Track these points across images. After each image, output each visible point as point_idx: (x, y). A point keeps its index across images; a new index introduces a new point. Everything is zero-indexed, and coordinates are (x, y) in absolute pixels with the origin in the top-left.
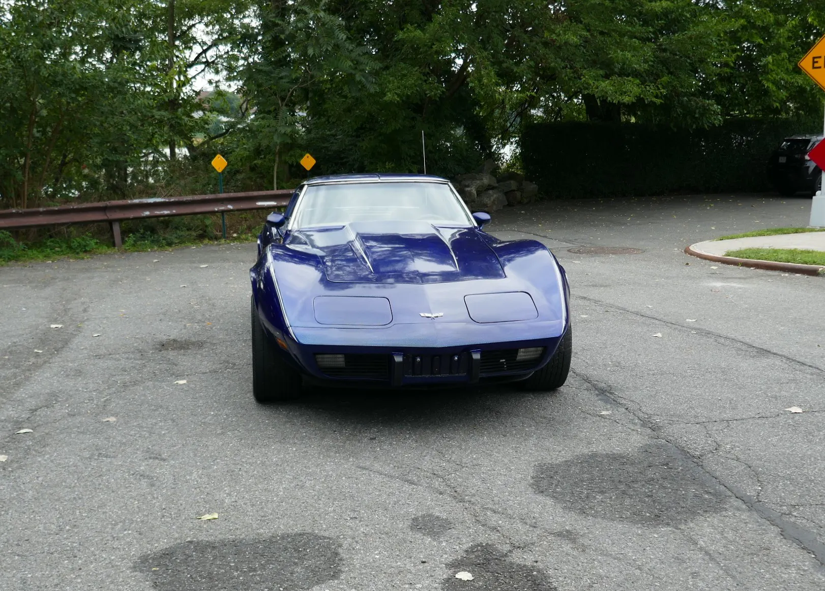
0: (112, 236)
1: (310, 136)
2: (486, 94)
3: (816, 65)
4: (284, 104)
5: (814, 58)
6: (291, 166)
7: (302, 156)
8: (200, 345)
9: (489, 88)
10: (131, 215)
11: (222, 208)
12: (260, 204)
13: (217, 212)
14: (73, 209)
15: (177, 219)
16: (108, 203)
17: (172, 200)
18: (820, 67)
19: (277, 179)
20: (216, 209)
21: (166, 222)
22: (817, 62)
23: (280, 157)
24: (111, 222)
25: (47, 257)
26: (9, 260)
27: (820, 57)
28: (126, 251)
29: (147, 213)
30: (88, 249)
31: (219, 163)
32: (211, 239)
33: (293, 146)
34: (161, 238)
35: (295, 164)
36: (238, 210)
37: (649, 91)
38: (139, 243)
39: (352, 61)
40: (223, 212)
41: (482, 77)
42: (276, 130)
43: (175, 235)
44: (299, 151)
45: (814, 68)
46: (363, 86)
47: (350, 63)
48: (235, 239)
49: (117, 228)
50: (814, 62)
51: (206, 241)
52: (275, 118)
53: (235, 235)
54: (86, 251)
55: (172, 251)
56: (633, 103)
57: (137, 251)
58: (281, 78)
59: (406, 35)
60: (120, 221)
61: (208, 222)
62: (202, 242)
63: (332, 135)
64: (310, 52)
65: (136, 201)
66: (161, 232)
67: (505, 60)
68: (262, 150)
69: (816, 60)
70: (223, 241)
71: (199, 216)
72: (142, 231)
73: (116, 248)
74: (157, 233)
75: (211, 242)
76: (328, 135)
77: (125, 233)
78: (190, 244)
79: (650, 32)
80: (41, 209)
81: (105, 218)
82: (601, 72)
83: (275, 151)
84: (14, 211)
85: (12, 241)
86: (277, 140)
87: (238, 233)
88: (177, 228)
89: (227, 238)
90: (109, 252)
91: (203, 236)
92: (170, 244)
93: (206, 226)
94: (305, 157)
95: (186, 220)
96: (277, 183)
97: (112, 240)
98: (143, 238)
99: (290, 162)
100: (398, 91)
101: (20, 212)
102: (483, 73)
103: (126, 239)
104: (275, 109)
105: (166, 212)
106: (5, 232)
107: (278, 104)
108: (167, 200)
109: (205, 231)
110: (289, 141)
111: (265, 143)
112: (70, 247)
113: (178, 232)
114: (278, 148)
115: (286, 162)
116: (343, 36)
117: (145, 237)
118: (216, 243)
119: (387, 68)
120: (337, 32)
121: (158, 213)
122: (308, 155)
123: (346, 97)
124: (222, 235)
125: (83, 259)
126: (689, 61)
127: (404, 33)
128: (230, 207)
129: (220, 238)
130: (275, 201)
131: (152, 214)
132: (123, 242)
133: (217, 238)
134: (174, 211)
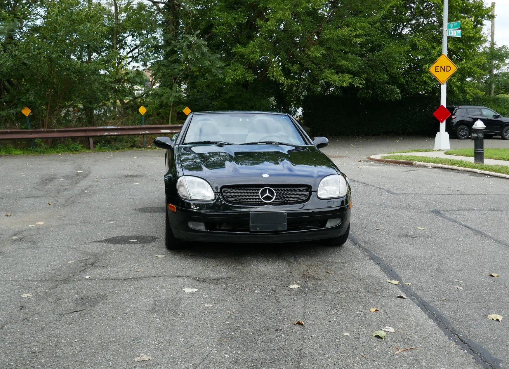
0: (89, 144)
1: (188, 98)
2: (276, 80)
3: (437, 70)
4: (175, 82)
5: (436, 67)
6: (178, 113)
7: (184, 108)
8: (142, 176)
9: (277, 77)
10: (99, 134)
11: (144, 133)
12: (162, 131)
13: (141, 134)
14: (71, 130)
15: (121, 137)
16: (88, 128)
17: (119, 128)
18: (439, 72)
19: (171, 119)
20: (140, 133)
21: (116, 139)
22: (437, 69)
23: (173, 108)
24: (88, 137)
25: (58, 152)
26: (41, 153)
27: (439, 67)
28: (96, 151)
29: (106, 134)
30: (77, 149)
31: (142, 110)
32: (137, 147)
33: (180, 103)
34: (113, 146)
35: (180, 112)
36: (151, 134)
37: (357, 81)
38: (102, 148)
39: (210, 62)
40: (144, 134)
41: (274, 71)
42: (171, 95)
43: (120, 145)
44: (182, 106)
45: (436, 72)
46: (216, 74)
47: (209, 63)
48: (149, 148)
49: (91, 141)
50: (436, 69)
51: (135, 148)
52: (171, 88)
53: (149, 146)
54: (76, 151)
55: (119, 152)
56: (348, 86)
57: (101, 151)
58: (175, 69)
59: (237, 50)
60: (93, 137)
61: (136, 139)
62: (133, 149)
63: (200, 98)
64: (189, 57)
65: (101, 127)
66: (113, 143)
67: (287, 63)
68: (163, 105)
69: (437, 68)
70: (143, 149)
71: (131, 136)
72: (103, 142)
73: (91, 150)
74: (111, 143)
75: (138, 149)
76: (198, 98)
77: (95, 143)
78: (127, 149)
79: (364, 50)
80: (55, 130)
81: (86, 135)
82: (334, 71)
83: (170, 105)
84: (42, 130)
85: (43, 144)
86: (172, 99)
87: (151, 146)
88: (121, 142)
89: (146, 147)
90: (87, 151)
91: (133, 146)
92: (117, 149)
93: (135, 141)
94: (186, 109)
95: (126, 137)
96: (171, 122)
97: (88, 146)
98: (104, 146)
99: (178, 111)
100: (232, 77)
101: (45, 130)
102: (274, 69)
103: (96, 146)
104: (171, 84)
105: (116, 133)
106: (39, 140)
107: (173, 82)
108: (116, 128)
109: (134, 144)
110: (178, 100)
111: (165, 101)
112: (68, 148)
113: (121, 143)
114: (172, 103)
115: (176, 111)
116: (205, 50)
117: (105, 145)
118: (140, 149)
119: (228, 65)
120: (203, 48)
121: (111, 133)
122: (187, 107)
123: (207, 79)
124: (143, 146)
125: (76, 154)
126: (383, 66)
127: (236, 49)
128: (147, 132)
129: (142, 147)
130: (170, 130)
131: (109, 134)
132: (95, 147)
133: (140, 147)
134: (120, 133)
